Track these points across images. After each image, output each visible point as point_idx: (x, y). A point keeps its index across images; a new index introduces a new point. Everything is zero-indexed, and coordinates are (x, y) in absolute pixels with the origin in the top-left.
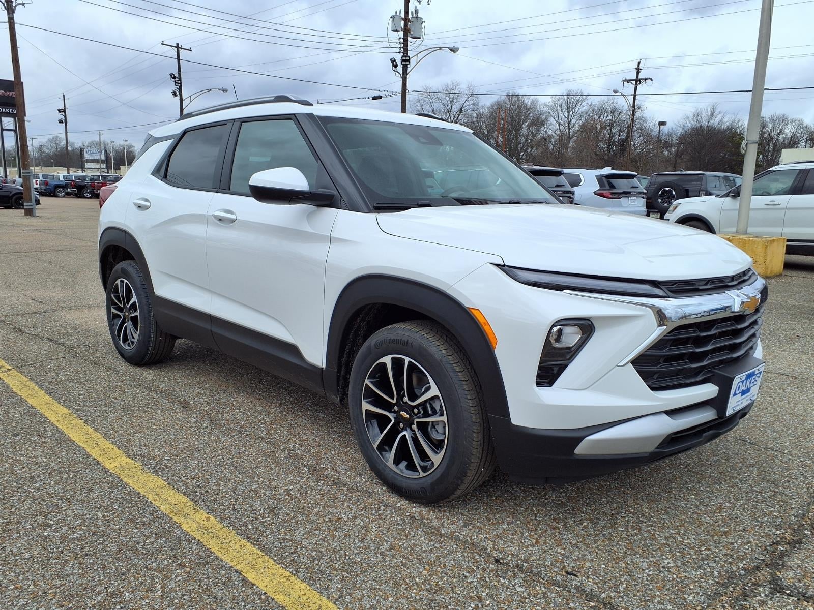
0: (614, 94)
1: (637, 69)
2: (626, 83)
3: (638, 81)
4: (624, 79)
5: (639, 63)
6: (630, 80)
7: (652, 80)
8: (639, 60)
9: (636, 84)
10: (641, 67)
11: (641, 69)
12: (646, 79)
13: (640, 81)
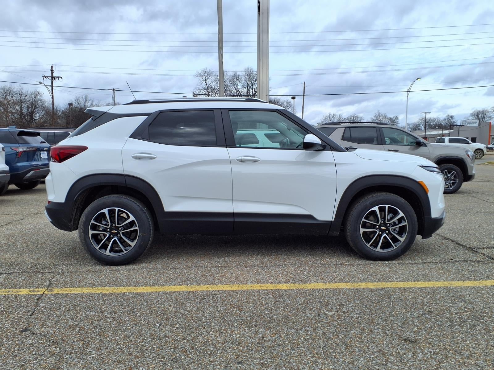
0: (40, 84)
1: (51, 70)
2: (44, 78)
3: (53, 78)
4: (43, 76)
5: (52, 67)
6: (47, 77)
7: (62, 78)
8: (52, 65)
9: (52, 79)
10: (53, 69)
11: (54, 71)
12: (58, 77)
13: (54, 78)
